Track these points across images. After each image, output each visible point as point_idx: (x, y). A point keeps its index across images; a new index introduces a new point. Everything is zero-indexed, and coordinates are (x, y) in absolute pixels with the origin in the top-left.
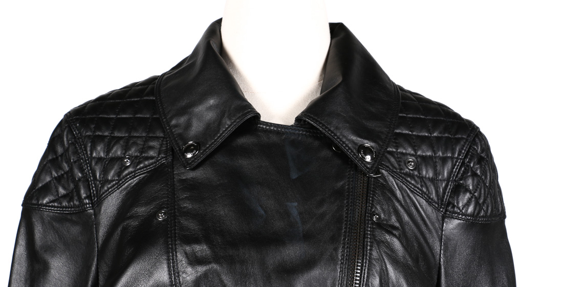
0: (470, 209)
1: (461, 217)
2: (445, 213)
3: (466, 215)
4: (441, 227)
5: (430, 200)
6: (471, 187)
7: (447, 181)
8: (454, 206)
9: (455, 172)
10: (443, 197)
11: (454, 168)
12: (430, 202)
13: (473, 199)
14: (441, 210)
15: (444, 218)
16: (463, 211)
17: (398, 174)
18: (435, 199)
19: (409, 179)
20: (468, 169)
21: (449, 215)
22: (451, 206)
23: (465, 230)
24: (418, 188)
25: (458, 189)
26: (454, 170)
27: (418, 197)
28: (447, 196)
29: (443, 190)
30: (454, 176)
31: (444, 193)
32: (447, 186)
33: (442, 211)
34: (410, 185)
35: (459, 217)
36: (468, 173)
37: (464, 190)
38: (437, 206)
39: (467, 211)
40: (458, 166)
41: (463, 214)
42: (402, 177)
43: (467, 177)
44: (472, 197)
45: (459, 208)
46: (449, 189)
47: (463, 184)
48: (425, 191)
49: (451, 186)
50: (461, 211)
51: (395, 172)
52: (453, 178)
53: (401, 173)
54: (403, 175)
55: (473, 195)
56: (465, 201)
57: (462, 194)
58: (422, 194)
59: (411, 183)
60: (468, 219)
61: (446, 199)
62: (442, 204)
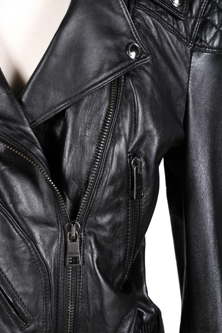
0: (216, 43)
1: (207, 51)
2: (193, 47)
3: (212, 48)
4: (189, 60)
5: (180, 36)
6: (217, 23)
7: (195, 18)
8: (201, 41)
9: (203, 10)
10: (192, 33)
11: (201, 6)
12: (180, 38)
13: (219, 34)
14: (190, 44)
15: (192, 52)
16: (210, 45)
17: (154, 12)
18: (185, 35)
19: (163, 17)
20: (215, 6)
21: (197, 49)
22: (199, 40)
23: (212, 61)
24: (170, 25)
25: (205, 24)
26: (202, 7)
27: (171, 34)
28: (195, 32)
29: (191, 27)
30: (201, 13)
31: (193, 29)
32: (195, 22)
33: (191, 46)
34: (164, 23)
35: (206, 50)
36: (214, 9)
37: (211, 25)
38: (186, 41)
39: (213, 44)
40: (205, 3)
41: (209, 48)
42: (158, 15)
43: (214, 13)
44: (217, 32)
45: (206, 42)
46: (198, 25)
47: (210, 20)
48: (176, 28)
49: (199, 22)
50: (208, 44)
51: (151, 10)
52: (201, 15)
53: (157, 11)
54: (158, 14)
55: (219, 29)
56: (212, 36)
57: (208, 29)
58: (173, 31)
59: (164, 21)
60: (214, 52)
61: (195, 35)
62: (190, 40)
